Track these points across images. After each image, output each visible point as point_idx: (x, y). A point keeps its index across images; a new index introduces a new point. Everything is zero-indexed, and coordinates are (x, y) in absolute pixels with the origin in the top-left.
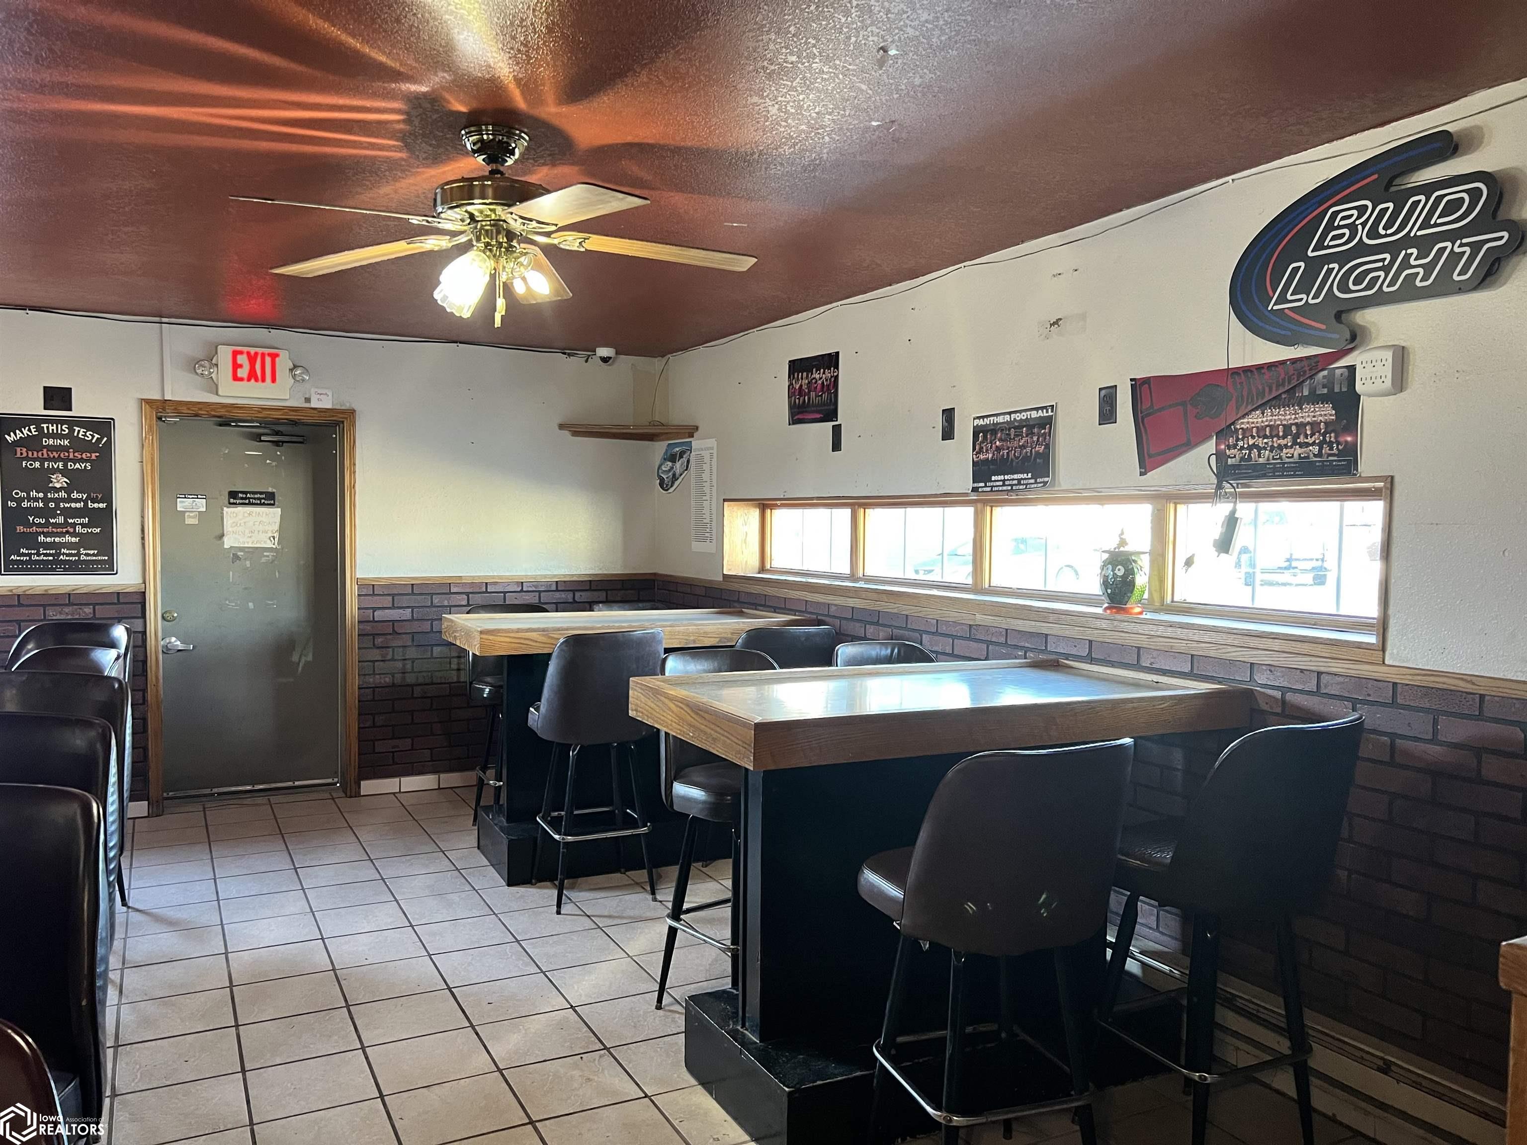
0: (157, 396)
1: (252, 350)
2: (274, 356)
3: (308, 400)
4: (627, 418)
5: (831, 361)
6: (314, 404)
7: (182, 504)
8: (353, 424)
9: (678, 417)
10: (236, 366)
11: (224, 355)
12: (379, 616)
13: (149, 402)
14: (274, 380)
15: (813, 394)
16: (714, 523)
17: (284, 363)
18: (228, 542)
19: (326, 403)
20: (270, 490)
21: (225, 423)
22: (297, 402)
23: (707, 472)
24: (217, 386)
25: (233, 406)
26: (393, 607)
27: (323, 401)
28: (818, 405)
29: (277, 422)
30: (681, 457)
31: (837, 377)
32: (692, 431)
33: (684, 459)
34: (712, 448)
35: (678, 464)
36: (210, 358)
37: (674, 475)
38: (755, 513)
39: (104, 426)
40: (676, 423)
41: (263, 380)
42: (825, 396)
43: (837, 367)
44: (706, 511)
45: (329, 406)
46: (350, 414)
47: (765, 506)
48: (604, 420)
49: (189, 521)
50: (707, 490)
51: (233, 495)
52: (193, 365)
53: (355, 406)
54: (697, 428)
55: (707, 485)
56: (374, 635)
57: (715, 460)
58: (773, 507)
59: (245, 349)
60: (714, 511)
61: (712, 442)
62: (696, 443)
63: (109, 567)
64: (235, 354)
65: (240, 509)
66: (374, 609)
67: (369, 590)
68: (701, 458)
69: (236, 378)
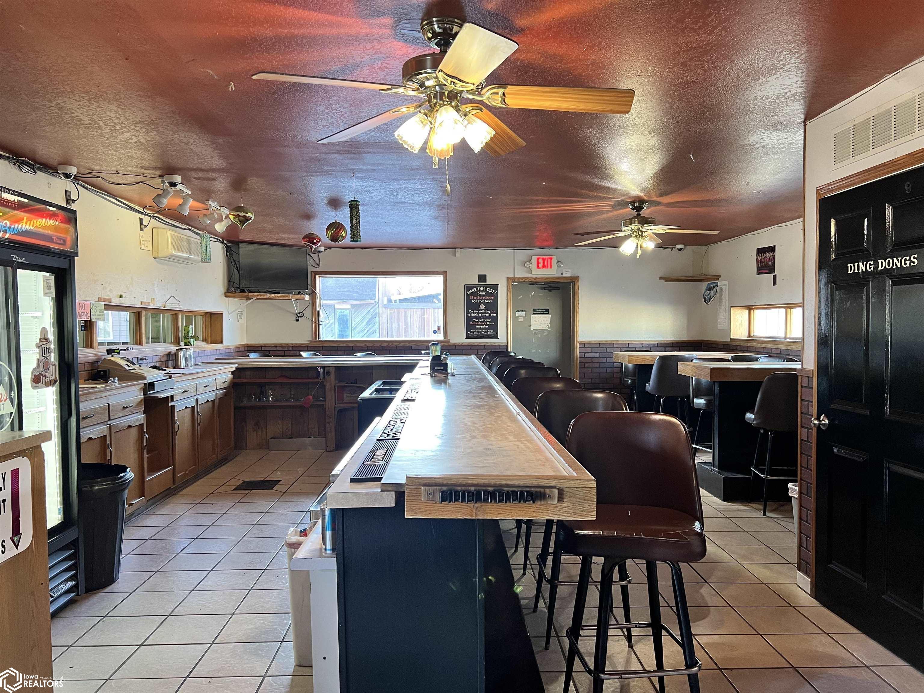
0: (512, 276)
1: (544, 257)
2: (551, 259)
3: (562, 274)
4: (690, 273)
5: (772, 249)
6: (564, 275)
7: (518, 314)
8: (578, 282)
9: (712, 272)
10: (538, 263)
11: (534, 259)
12: (587, 355)
13: (510, 278)
14: (551, 267)
15: (766, 262)
16: (727, 317)
17: (554, 261)
18: (533, 328)
19: (568, 275)
20: (547, 308)
21: (532, 284)
22: (559, 275)
23: (724, 295)
24: (531, 271)
25: (536, 278)
26: (592, 352)
27: (567, 274)
28: (767, 267)
29: (551, 283)
30: (713, 289)
31: (775, 256)
32: (718, 278)
33: (715, 290)
34: (726, 285)
35: (712, 292)
36: (530, 261)
37: (710, 296)
38: (747, 312)
39: (496, 287)
40: (712, 274)
41: (548, 267)
42: (770, 263)
43: (775, 252)
44: (724, 312)
45: (570, 276)
46: (578, 278)
47: (750, 309)
48: (679, 274)
49: (520, 320)
50: (724, 302)
51: (534, 310)
52: (524, 264)
53: (579, 275)
54: (720, 276)
55: (724, 301)
56: (585, 363)
57: (727, 290)
58: (753, 309)
59: (542, 257)
60: (727, 311)
61: (726, 282)
62: (720, 283)
63: (496, 336)
64: (538, 259)
65: (536, 315)
66: (585, 353)
67: (583, 345)
68: (721, 289)
69: (538, 267)
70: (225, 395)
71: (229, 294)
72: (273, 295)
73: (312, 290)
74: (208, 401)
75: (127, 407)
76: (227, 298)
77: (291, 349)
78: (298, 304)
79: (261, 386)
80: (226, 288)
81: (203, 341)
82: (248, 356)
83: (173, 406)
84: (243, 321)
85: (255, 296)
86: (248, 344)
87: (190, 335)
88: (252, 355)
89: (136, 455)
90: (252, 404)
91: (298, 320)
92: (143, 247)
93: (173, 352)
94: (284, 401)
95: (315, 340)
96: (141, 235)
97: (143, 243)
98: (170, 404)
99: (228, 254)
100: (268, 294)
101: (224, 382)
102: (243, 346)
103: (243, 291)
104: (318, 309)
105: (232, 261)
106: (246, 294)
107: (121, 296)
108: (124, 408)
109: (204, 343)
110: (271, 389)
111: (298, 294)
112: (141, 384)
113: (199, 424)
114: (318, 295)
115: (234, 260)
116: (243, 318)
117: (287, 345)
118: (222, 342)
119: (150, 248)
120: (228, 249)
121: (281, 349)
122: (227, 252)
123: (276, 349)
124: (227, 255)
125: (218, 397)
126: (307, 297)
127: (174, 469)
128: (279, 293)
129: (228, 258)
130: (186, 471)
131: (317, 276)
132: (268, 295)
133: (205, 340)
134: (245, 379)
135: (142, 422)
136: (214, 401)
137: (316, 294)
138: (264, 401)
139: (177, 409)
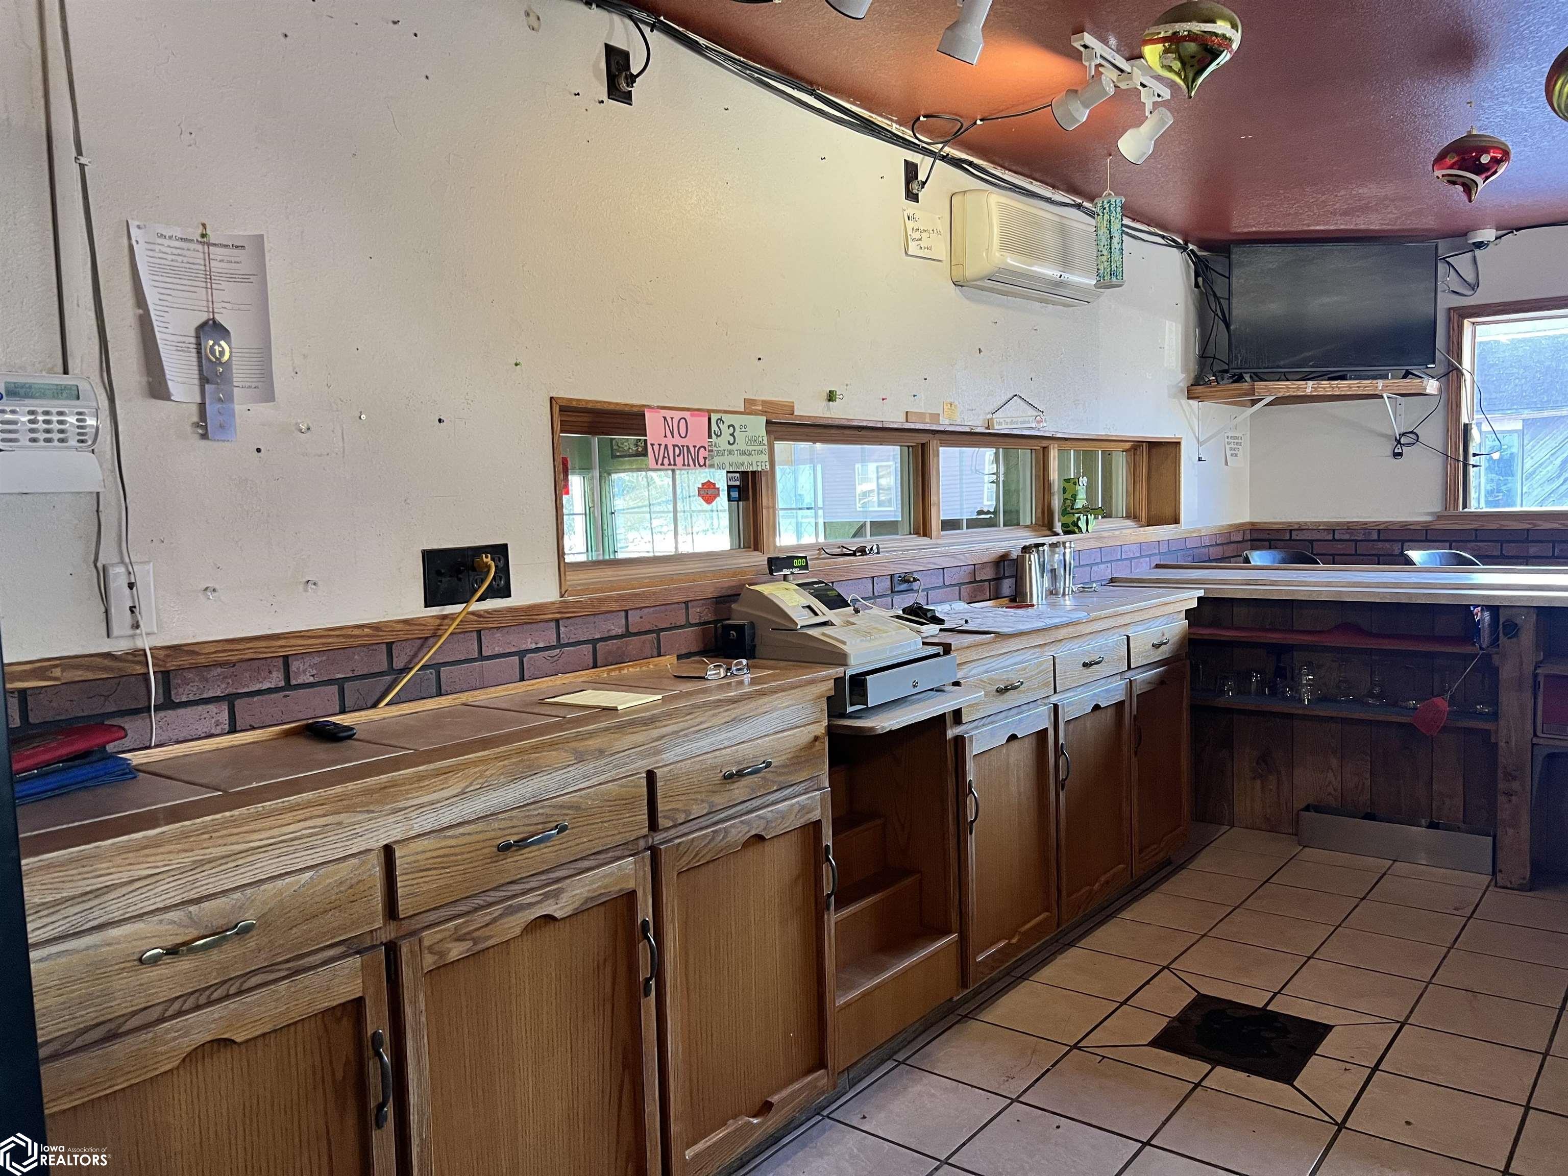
70: (1161, 682)
71: (1200, 389)
72: (1325, 383)
73: (1450, 364)
74: (1097, 707)
75: (740, 774)
76: (1194, 403)
77: (1375, 537)
78: (1401, 410)
79: (1279, 651)
80: (1192, 375)
81: (1128, 517)
82: (1247, 560)
83: (959, 741)
84: (1241, 463)
85: (1270, 392)
86: (1253, 524)
87: (1079, 504)
88: (1258, 557)
89: (794, 930)
90: (1250, 703)
91: (1401, 454)
92: (913, 249)
93: (1014, 555)
94: (1348, 701)
95: (1452, 512)
96: (910, 212)
97: (917, 235)
98: (951, 733)
99: (1200, 280)
100: (1310, 383)
101: (1156, 646)
102: (1239, 528)
103: (1239, 379)
104: (1464, 419)
105: (1212, 299)
106: (1245, 386)
107: (831, 397)
108: (729, 778)
109: (1129, 523)
110: (1310, 664)
111: (1405, 377)
112: (823, 680)
113: (1061, 785)
114: (1467, 376)
115: (1215, 295)
116: (1240, 453)
117: (1365, 527)
118: (1176, 521)
119: (941, 250)
120: (1201, 269)
121: (1347, 537)
122: (1197, 275)
123: (1330, 537)
124: (1197, 285)
125: (1137, 691)
126: (1432, 386)
127: (963, 940)
128: (1343, 378)
129: (1201, 293)
130: (1010, 939)
131: (1467, 323)
132: (1309, 387)
133: (1132, 515)
134: (1233, 627)
135: (816, 815)
136: (1120, 705)
137: (1460, 373)
138: (1285, 698)
139: (974, 748)
